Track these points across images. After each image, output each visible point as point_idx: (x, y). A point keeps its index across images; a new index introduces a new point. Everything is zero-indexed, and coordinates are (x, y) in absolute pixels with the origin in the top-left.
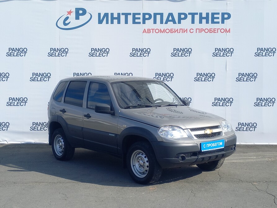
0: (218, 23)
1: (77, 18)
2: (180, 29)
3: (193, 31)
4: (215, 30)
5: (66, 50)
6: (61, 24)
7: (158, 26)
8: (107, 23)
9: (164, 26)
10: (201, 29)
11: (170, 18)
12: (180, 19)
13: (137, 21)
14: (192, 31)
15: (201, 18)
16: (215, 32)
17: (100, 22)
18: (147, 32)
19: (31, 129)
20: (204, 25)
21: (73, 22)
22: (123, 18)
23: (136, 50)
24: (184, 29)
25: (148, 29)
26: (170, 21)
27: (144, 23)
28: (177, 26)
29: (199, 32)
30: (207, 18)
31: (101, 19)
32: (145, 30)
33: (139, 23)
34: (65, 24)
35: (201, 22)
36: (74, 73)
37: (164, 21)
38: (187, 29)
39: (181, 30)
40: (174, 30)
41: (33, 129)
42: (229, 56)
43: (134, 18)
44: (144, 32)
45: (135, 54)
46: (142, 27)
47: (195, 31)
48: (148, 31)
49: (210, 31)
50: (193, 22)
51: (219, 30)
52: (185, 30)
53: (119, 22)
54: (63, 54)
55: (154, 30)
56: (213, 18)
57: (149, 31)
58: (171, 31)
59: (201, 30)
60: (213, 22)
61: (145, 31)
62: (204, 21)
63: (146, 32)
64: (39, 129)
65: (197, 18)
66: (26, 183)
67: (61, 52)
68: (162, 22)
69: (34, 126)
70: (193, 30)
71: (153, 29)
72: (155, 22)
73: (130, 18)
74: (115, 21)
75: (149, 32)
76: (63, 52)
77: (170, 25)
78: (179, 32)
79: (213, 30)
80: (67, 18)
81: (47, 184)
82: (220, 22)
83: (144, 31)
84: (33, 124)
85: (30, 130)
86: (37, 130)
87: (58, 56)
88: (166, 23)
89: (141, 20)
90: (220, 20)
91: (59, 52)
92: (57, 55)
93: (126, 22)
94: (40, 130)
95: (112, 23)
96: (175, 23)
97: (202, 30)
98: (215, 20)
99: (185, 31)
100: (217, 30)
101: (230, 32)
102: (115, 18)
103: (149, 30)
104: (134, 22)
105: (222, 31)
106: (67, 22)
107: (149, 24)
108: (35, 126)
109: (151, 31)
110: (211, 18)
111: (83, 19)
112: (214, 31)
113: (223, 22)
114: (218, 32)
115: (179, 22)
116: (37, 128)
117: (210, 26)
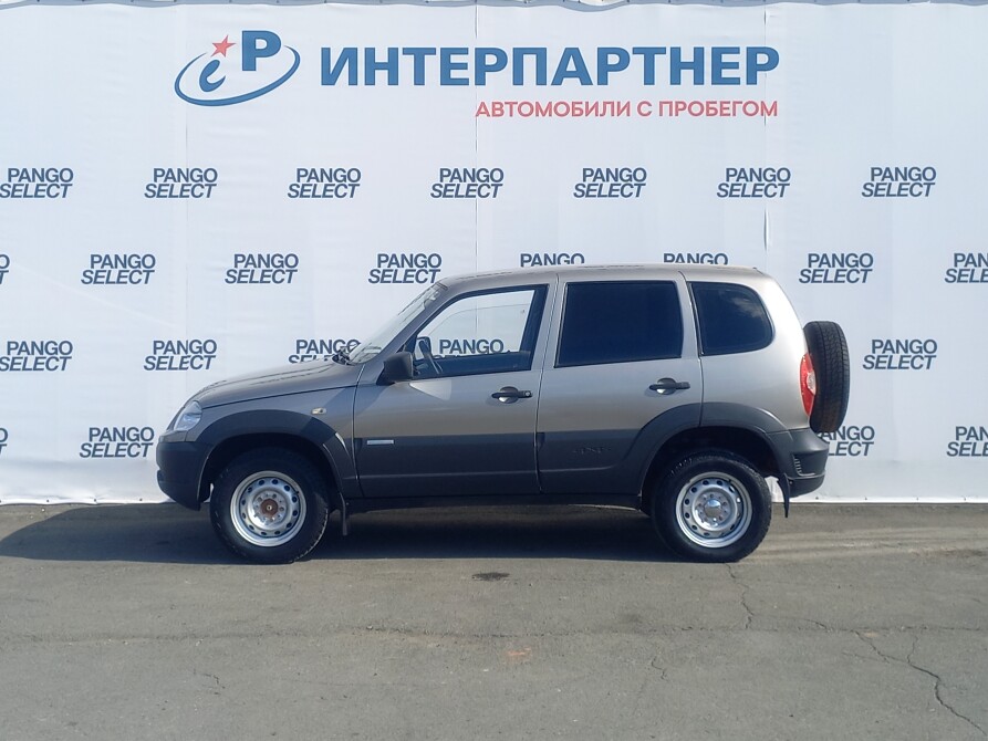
0: (736, 81)
1: (249, 65)
2: (605, 103)
3: (649, 109)
4: (725, 105)
5: (210, 176)
6: (191, 86)
7: (530, 91)
8: (353, 81)
9: (548, 94)
10: (677, 103)
11: (571, 67)
12: (604, 70)
13: (455, 74)
14: (645, 109)
15: (677, 67)
16: (725, 112)
17: (329, 78)
18: (491, 113)
19: (86, 453)
20: (687, 89)
21: (235, 79)
22: (406, 65)
23: (455, 174)
24: (619, 103)
25: (494, 104)
26: (571, 75)
27: (480, 81)
28: (594, 93)
29: (671, 114)
30: (697, 66)
31: (332, 69)
32: (483, 104)
33: (465, 82)
34: (206, 87)
35: (675, 80)
36: (236, 256)
37: (550, 75)
38: (629, 103)
39: (609, 106)
40: (583, 107)
41: (90, 451)
42: (775, 194)
43: (446, 66)
44: (479, 113)
45: (449, 188)
46: (473, 95)
47: (655, 109)
48: (494, 109)
49: (709, 109)
50: (649, 78)
51: (739, 107)
52: (621, 107)
53: (393, 80)
54: (198, 191)
55: (515, 107)
56: (718, 66)
57: (498, 109)
58: (574, 109)
59: (678, 108)
60: (718, 79)
61: (483, 110)
62: (687, 75)
63: (487, 112)
64: (112, 451)
65: (662, 64)
66: (73, 640)
67: (190, 181)
68: (541, 80)
69: (96, 440)
70: (650, 105)
71: (511, 104)
72: (518, 79)
73: (433, 65)
74: (381, 76)
75: (498, 112)
76: (198, 182)
77: (572, 89)
78: (601, 111)
79: (718, 106)
80: (213, 66)
81: (147, 640)
82: (743, 80)
83: (480, 108)
84: (91, 436)
85: (81, 455)
86: (106, 455)
87: (181, 196)
88: (557, 81)
89: (470, 74)
90: (741, 73)
91: (183, 181)
92: (177, 191)
93: (419, 79)
94: (117, 455)
95: (370, 81)
96: (586, 81)
97: (681, 106)
98: (726, 73)
99: (621, 109)
100: (731, 106)
101: (775, 115)
102: (382, 66)
103: (497, 106)
104: (446, 80)
105: (751, 108)
106: (212, 79)
107: (498, 84)
108: (98, 442)
109: (506, 108)
110: (711, 65)
111: (269, 68)
112: (722, 109)
113: (752, 80)
114: (734, 115)
115: (603, 80)
116: (104, 447)
117: (709, 92)
